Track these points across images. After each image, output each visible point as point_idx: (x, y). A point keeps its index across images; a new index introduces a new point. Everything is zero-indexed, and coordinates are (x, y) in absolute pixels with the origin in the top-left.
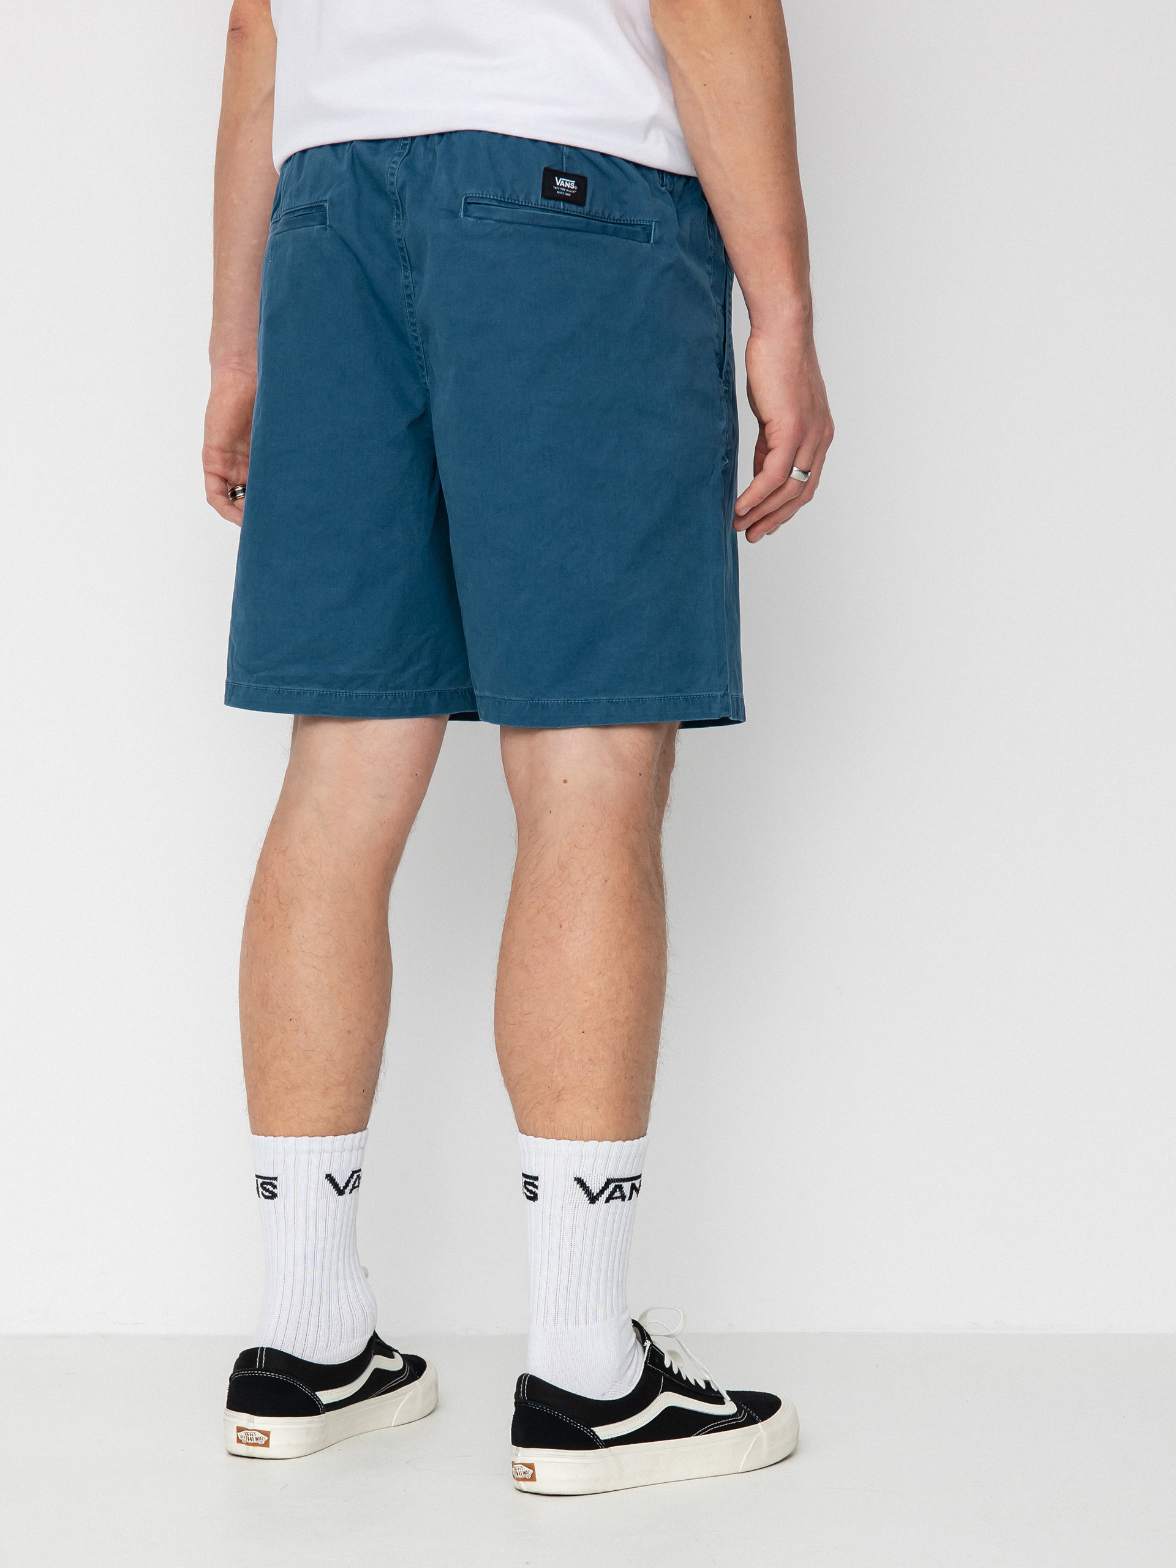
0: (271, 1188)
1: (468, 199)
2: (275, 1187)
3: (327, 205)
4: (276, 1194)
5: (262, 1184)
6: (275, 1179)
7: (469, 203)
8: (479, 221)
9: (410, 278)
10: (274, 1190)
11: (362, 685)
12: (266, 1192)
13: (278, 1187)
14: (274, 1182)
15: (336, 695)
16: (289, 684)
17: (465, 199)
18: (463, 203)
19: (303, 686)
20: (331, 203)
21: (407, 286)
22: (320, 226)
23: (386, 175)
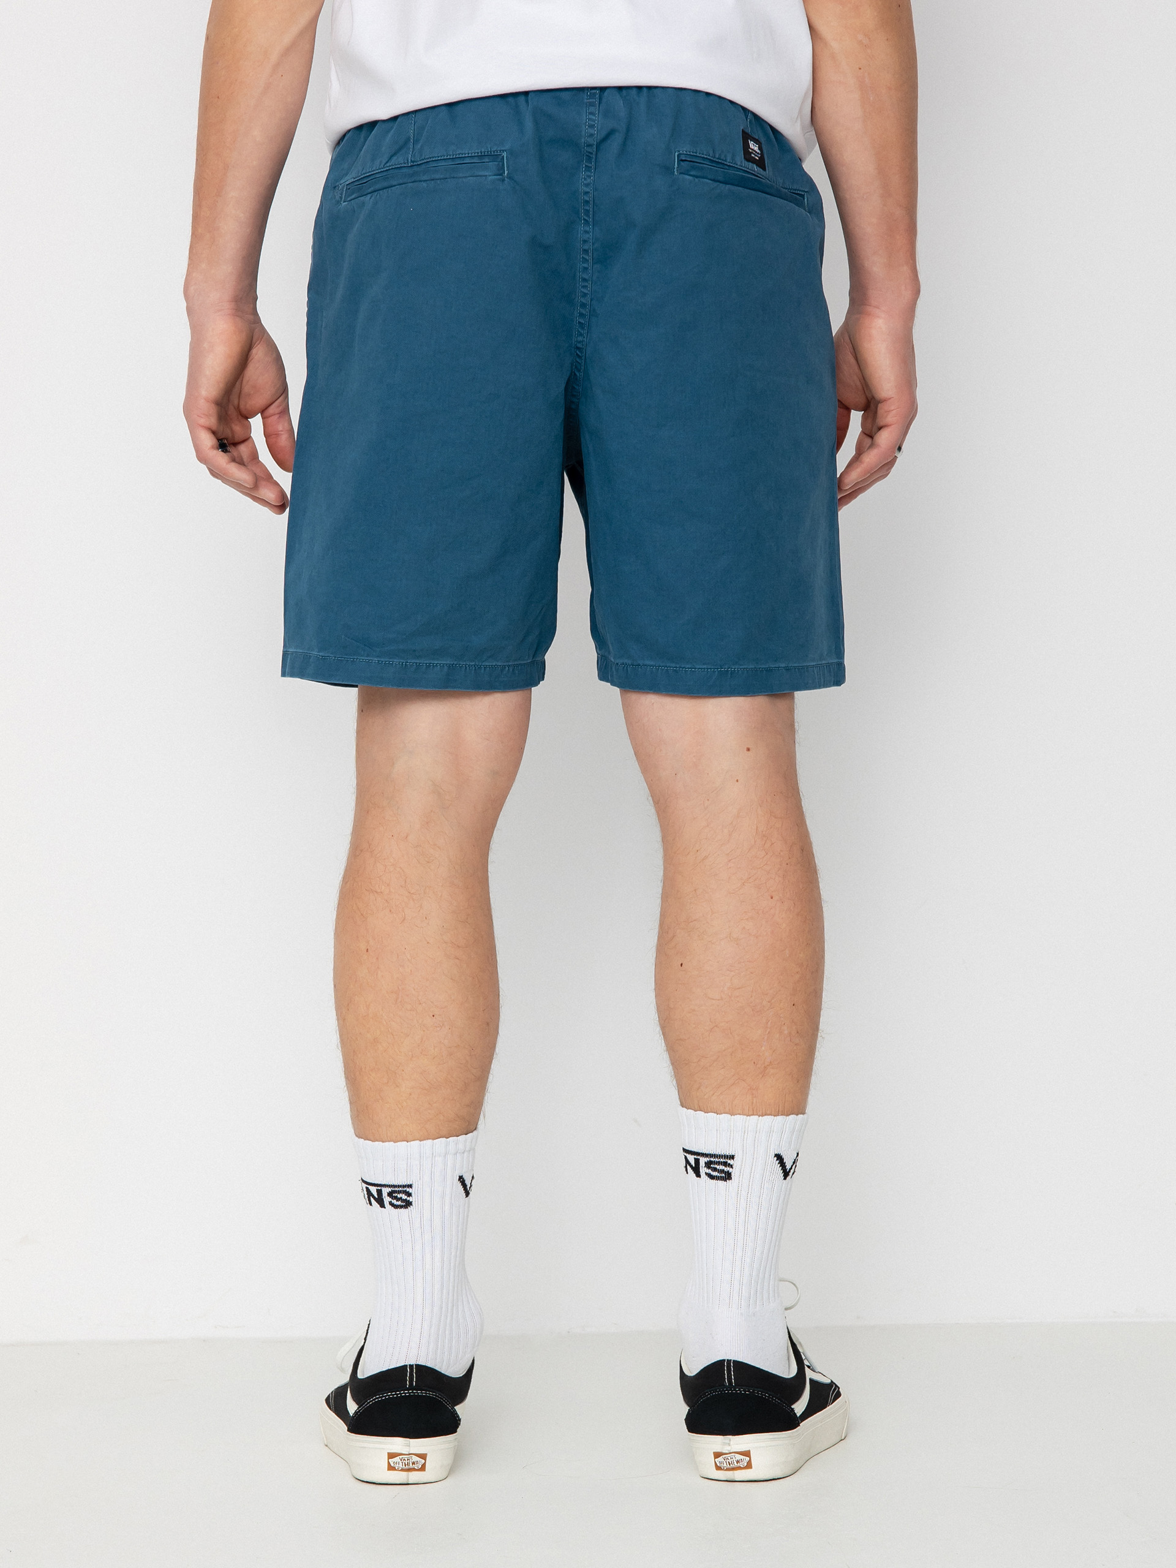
0: (404, 1197)
1: (682, 156)
2: (409, 1195)
3: (505, 154)
4: (411, 1202)
5: (390, 1194)
6: (410, 1186)
7: (682, 160)
8: (697, 180)
9: (591, 234)
10: (408, 1199)
11: (490, 657)
12: (397, 1201)
13: (413, 1195)
14: (408, 1190)
15: (466, 667)
16: (418, 657)
17: (678, 156)
18: (676, 160)
19: (433, 659)
20: (511, 152)
21: (585, 241)
22: (496, 177)
23: (583, 126)
